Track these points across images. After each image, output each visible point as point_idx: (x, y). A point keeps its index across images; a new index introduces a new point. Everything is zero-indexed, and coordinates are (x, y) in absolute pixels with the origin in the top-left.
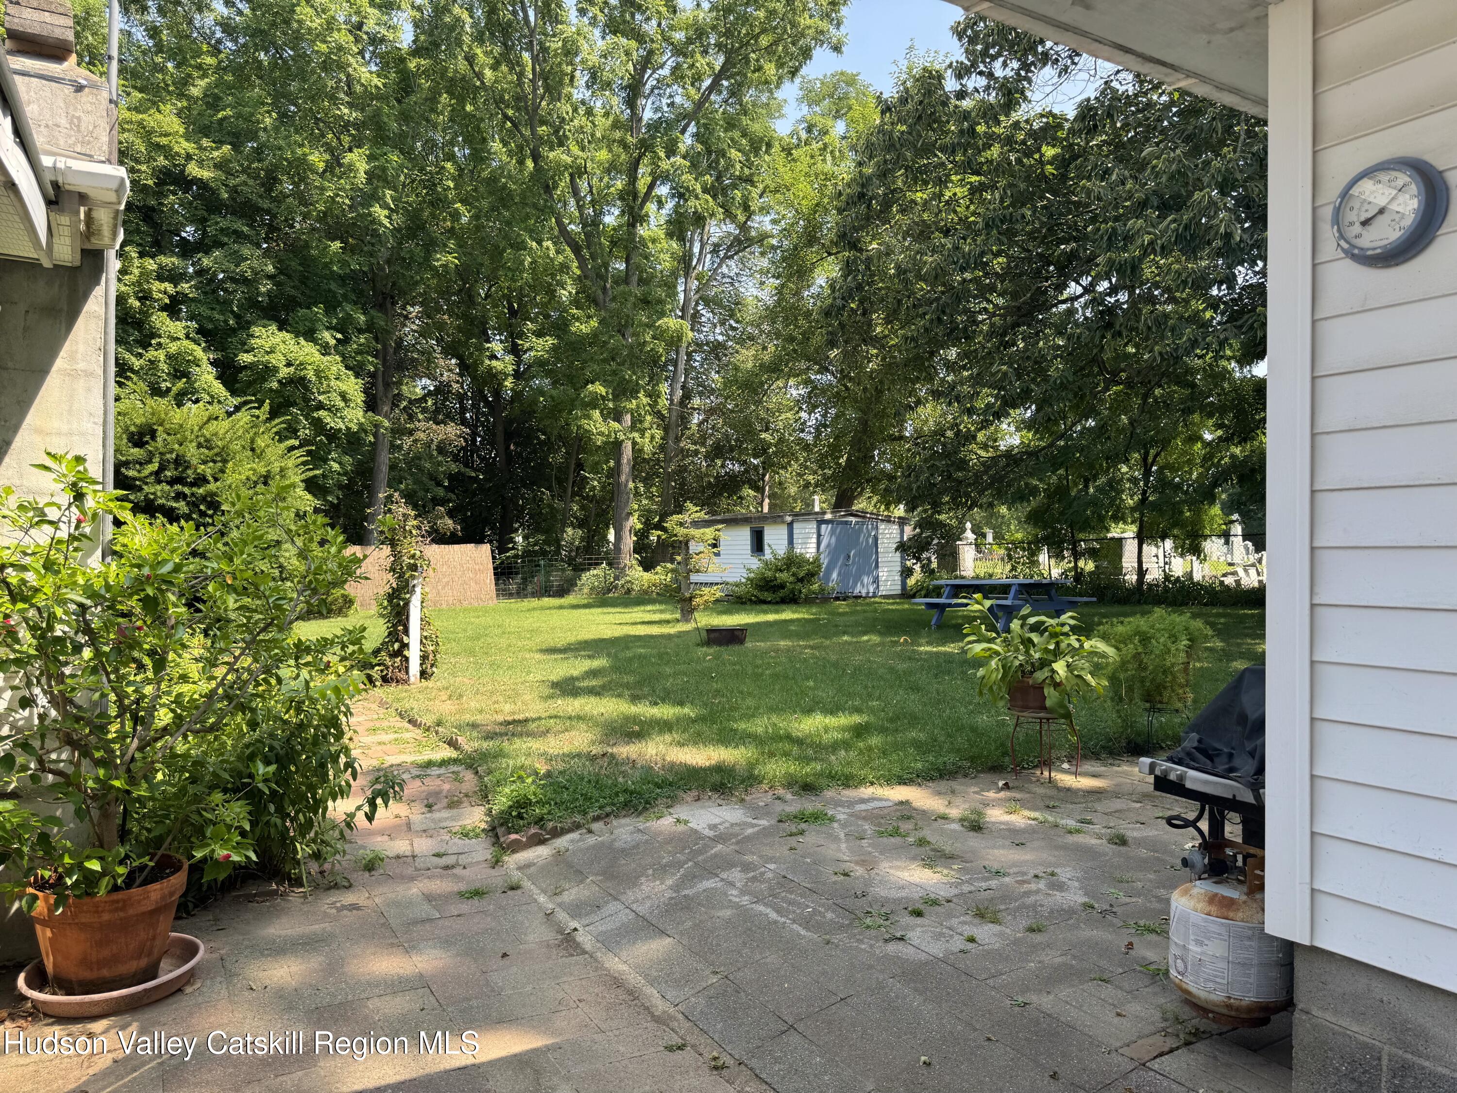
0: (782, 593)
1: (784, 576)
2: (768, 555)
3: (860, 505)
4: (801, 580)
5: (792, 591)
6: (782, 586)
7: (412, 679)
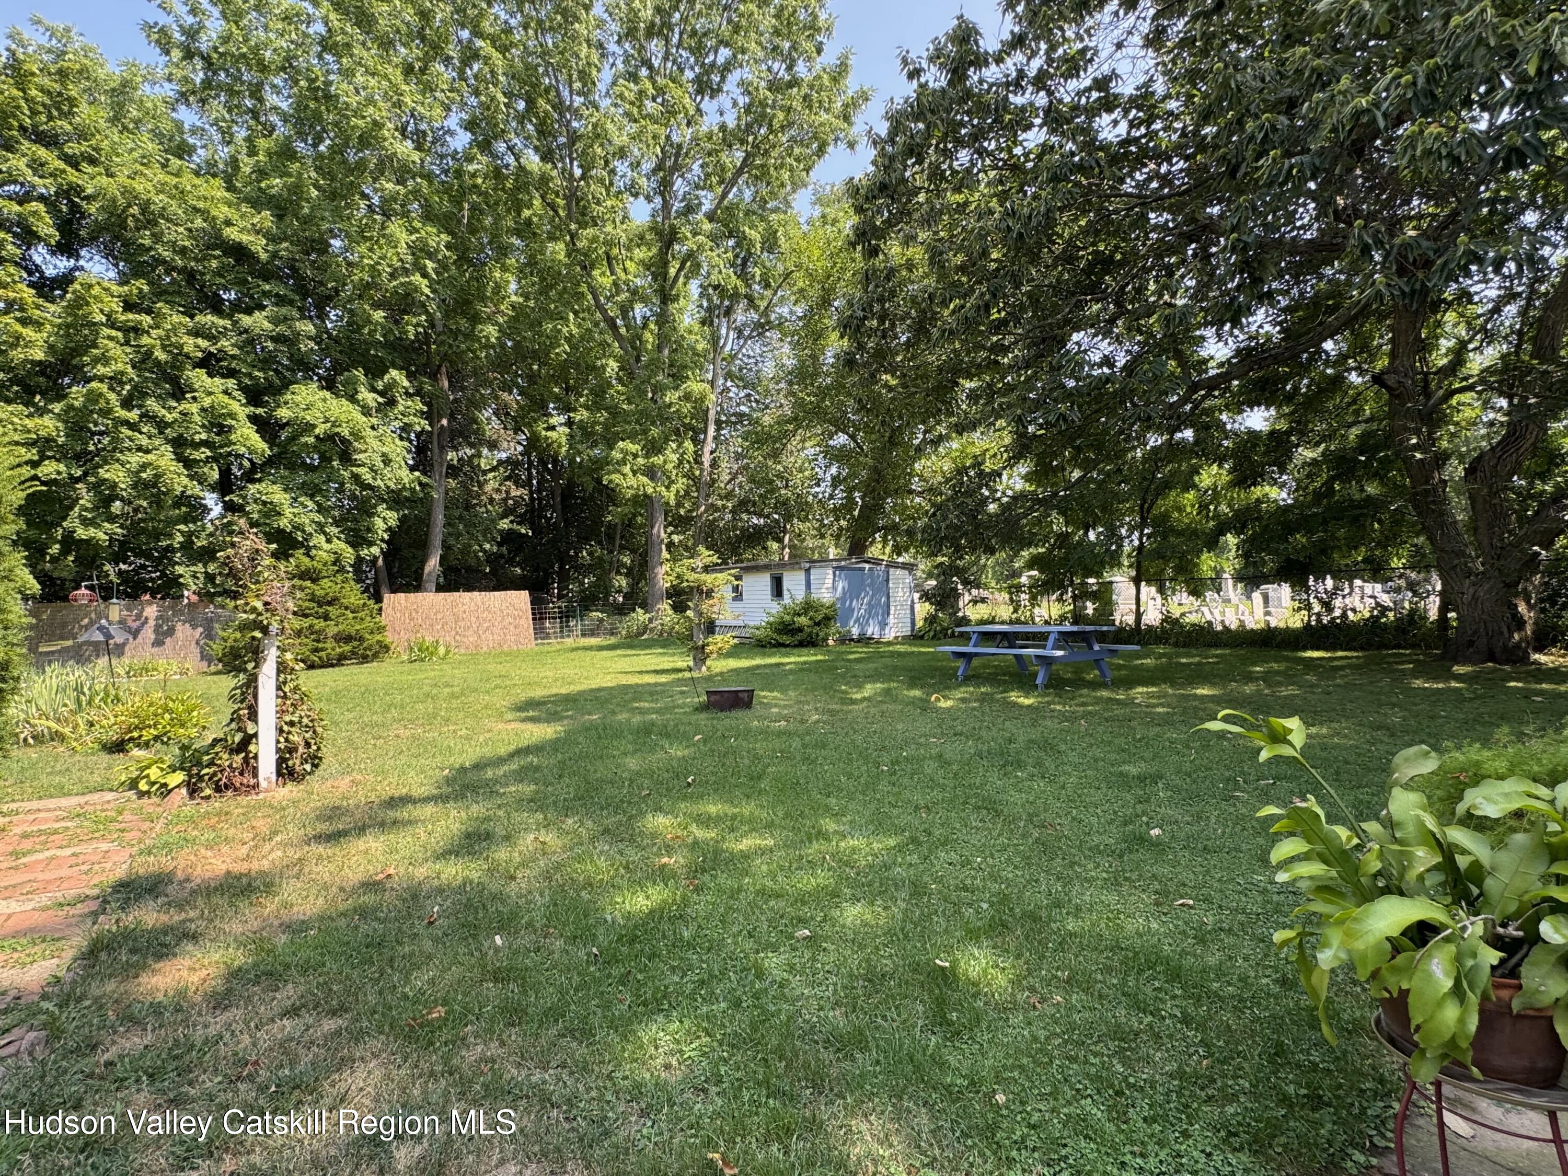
0: (799, 637)
1: (803, 620)
2: (787, 600)
3: (874, 551)
4: (818, 624)
5: (810, 635)
6: (800, 630)
7: (263, 784)
